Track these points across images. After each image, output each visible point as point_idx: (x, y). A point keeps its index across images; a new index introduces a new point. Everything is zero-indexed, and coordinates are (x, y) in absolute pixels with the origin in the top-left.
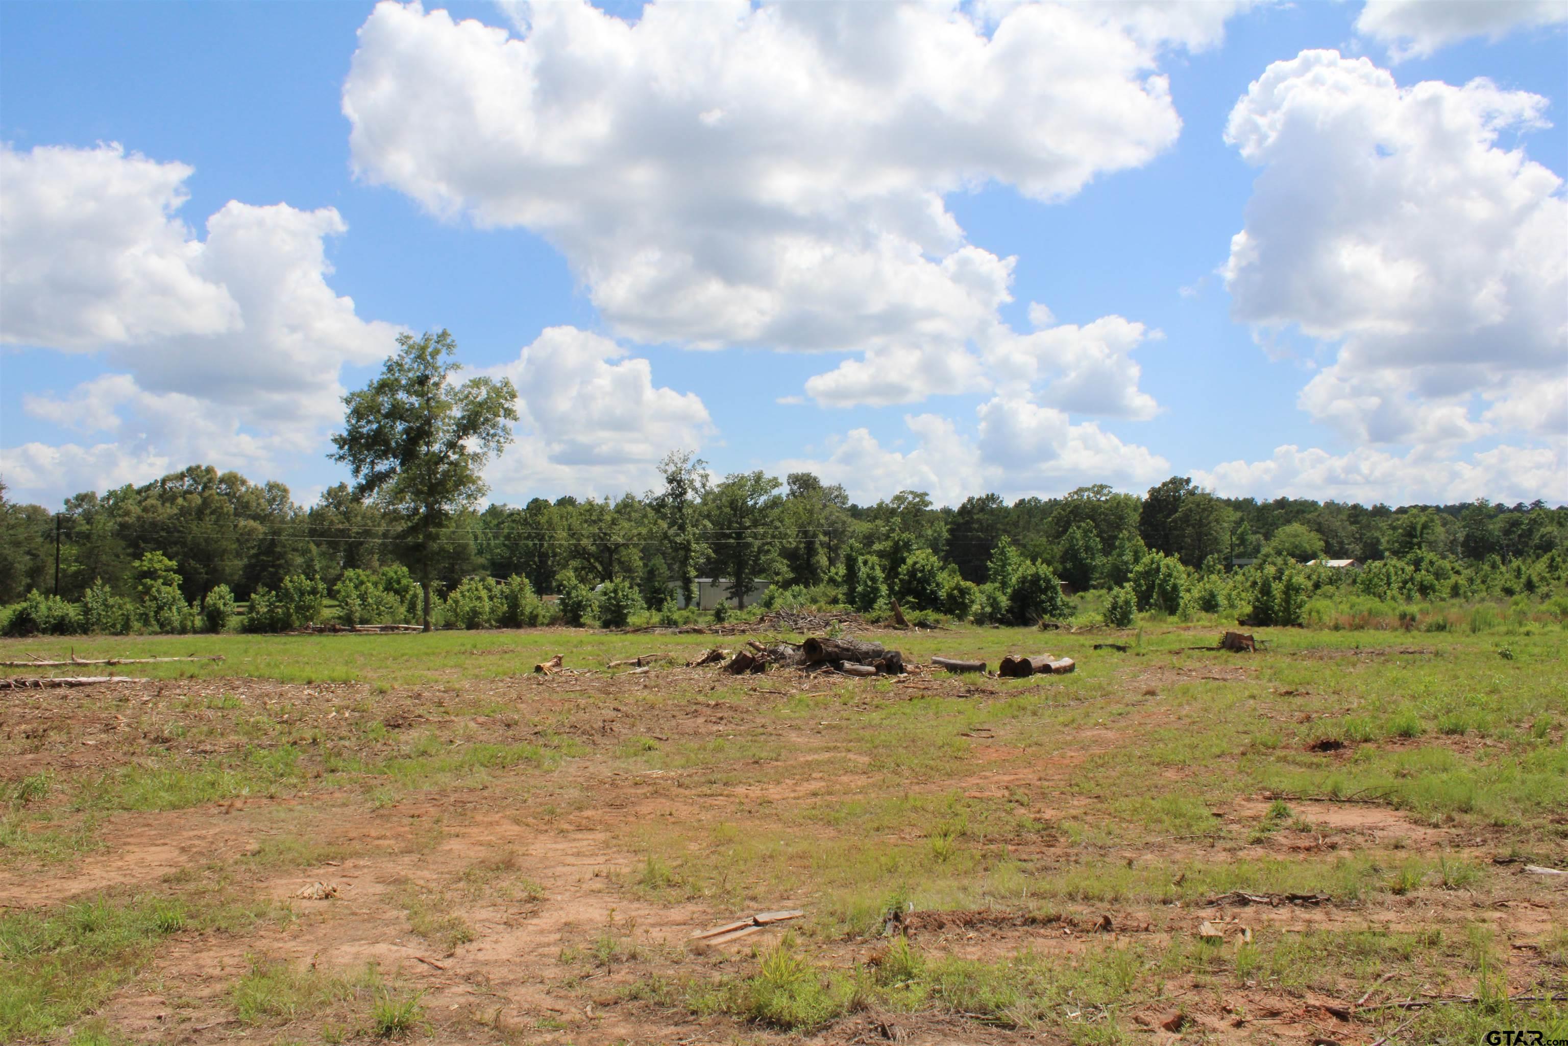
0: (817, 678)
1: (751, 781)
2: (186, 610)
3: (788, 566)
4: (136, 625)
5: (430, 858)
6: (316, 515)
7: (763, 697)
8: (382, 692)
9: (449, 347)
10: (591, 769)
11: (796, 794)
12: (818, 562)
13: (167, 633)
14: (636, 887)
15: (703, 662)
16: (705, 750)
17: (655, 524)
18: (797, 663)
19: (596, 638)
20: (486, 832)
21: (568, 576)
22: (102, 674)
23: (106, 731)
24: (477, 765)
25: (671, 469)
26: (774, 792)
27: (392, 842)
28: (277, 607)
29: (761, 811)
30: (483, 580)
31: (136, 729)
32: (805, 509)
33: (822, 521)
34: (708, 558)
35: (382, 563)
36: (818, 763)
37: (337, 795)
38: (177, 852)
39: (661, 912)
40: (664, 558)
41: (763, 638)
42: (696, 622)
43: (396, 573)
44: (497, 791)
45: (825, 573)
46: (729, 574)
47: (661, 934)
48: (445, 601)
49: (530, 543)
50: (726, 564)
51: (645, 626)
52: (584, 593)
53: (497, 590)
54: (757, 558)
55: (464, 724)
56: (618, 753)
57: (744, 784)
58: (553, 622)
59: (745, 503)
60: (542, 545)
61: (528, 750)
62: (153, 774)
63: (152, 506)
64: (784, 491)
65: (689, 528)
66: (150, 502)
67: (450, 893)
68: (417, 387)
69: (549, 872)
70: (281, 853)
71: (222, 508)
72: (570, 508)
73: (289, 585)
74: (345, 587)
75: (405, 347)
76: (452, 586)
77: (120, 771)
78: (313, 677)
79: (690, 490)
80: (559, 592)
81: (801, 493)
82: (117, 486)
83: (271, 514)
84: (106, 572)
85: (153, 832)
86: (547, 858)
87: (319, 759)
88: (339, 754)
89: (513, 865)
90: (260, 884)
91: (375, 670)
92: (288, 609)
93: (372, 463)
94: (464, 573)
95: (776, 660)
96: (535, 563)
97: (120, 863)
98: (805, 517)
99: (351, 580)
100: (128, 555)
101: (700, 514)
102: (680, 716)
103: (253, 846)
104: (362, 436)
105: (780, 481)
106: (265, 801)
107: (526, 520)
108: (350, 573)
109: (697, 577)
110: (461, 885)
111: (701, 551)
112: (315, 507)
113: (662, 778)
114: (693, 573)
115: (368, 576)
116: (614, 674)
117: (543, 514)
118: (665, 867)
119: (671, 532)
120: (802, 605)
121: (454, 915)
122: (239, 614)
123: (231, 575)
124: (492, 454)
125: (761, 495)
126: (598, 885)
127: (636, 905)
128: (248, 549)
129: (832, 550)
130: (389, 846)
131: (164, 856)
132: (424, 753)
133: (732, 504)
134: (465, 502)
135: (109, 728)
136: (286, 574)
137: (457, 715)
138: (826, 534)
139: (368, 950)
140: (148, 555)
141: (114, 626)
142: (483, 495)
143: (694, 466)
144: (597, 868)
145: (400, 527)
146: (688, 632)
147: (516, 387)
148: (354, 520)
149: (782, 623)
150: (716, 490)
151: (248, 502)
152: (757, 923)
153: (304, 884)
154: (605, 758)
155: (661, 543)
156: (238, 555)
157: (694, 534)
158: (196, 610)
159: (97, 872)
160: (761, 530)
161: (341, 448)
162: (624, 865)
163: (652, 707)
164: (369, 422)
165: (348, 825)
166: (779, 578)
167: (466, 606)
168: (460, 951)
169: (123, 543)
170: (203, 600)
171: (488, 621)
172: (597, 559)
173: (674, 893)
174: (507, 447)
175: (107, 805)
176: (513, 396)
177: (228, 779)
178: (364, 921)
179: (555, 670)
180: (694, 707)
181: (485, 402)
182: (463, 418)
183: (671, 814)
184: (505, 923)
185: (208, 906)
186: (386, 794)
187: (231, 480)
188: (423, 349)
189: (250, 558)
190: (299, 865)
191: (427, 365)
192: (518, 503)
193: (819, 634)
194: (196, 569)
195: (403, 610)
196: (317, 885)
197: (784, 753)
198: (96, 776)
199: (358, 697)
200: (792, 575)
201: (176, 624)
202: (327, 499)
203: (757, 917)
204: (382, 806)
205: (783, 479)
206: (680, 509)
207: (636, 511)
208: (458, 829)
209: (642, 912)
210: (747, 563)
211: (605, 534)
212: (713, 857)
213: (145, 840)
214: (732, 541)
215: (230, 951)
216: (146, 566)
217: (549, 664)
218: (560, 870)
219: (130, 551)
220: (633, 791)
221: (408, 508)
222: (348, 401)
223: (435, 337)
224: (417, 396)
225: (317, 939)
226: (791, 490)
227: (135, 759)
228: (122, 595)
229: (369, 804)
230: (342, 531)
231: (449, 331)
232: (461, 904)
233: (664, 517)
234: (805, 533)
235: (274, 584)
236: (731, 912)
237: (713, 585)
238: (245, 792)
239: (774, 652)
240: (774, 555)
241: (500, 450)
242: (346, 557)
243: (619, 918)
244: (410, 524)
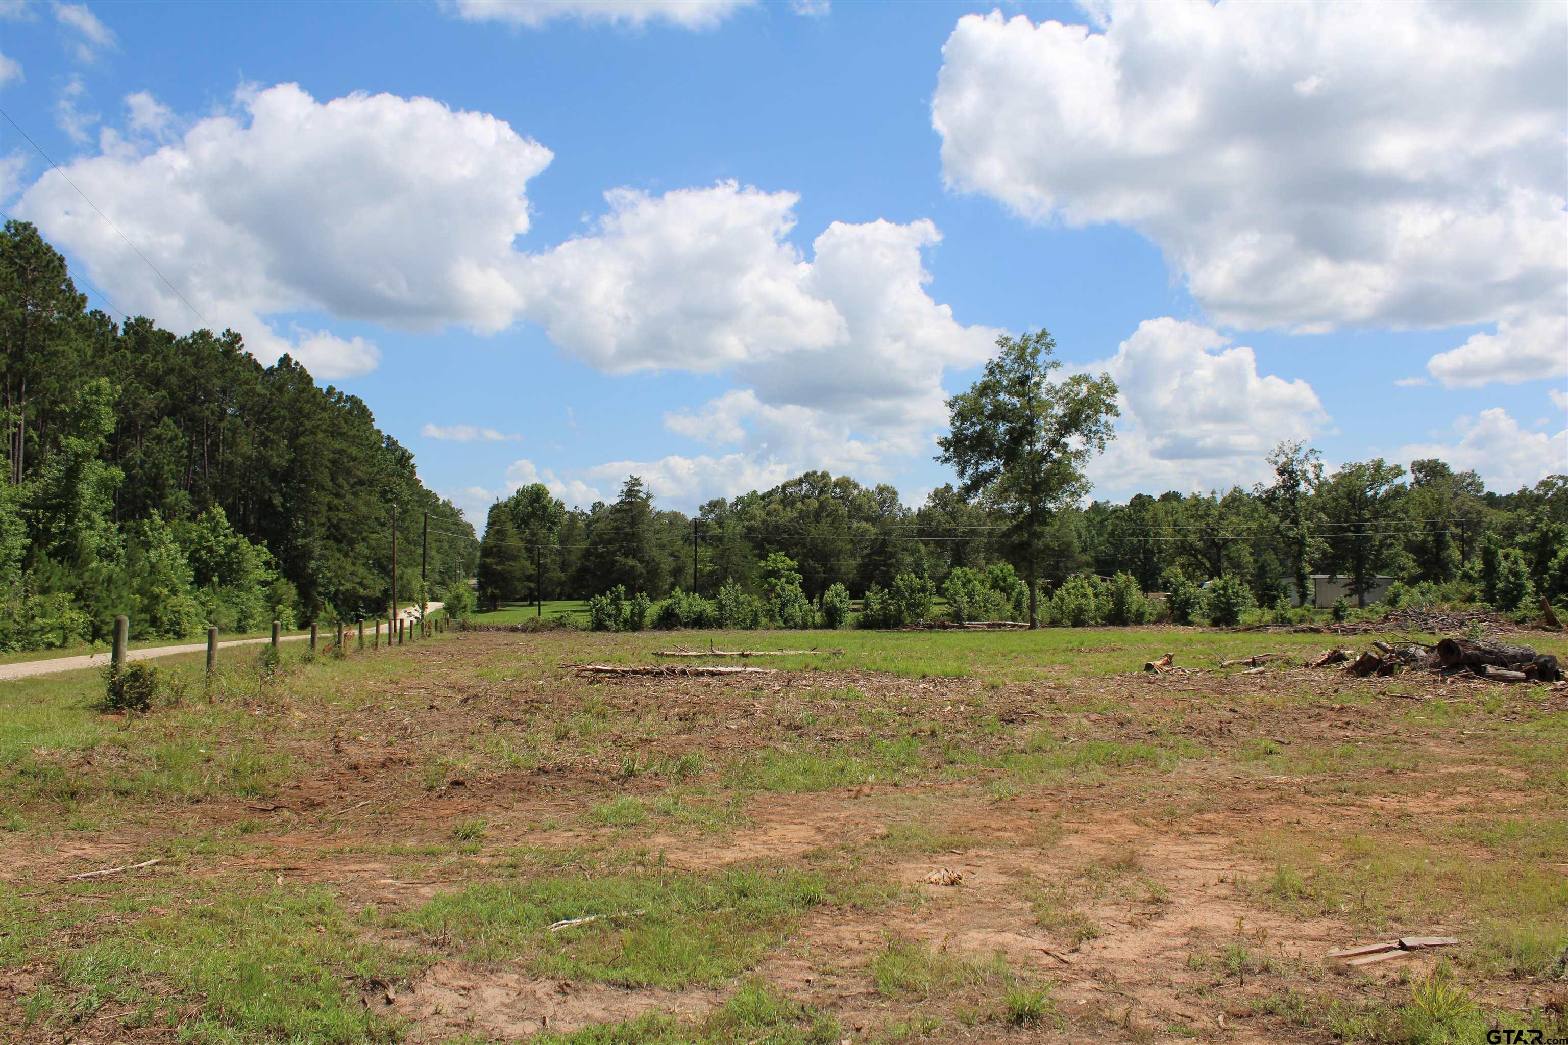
0: (1454, 683)
1: (1386, 791)
2: (807, 607)
3: (1414, 561)
4: (764, 620)
5: (1050, 853)
6: (922, 515)
7: (1394, 701)
8: (994, 687)
9: (1049, 346)
10: (1210, 771)
11: (1439, 809)
12: (1450, 556)
13: (791, 628)
14: (1265, 897)
15: (1324, 662)
16: (1331, 755)
17: (1266, 517)
18: (1431, 666)
19: (1206, 636)
20: (1105, 830)
21: (1174, 573)
22: (737, 666)
23: (746, 717)
24: (1093, 763)
25: (1282, 459)
26: (1412, 805)
27: (1012, 834)
28: (891, 604)
29: (1400, 824)
30: (1087, 577)
31: (771, 716)
32: (1433, 499)
33: (1453, 512)
34: (1324, 553)
35: (988, 561)
36: (1464, 776)
37: (957, 786)
38: (813, 832)
39: (1293, 925)
40: (1276, 554)
41: (1390, 638)
42: (1312, 621)
43: (1002, 571)
44: (1114, 789)
45: (1458, 568)
46: (1348, 570)
47: (1294, 948)
48: (1051, 599)
49: (1135, 540)
50: (1344, 559)
51: (1257, 624)
52: (1192, 590)
53: (1102, 587)
54: (1379, 552)
55: (1076, 721)
56: (1238, 756)
57: (1378, 794)
58: (1160, 620)
59: (1363, 493)
60: (1147, 542)
61: (1143, 750)
62: (790, 759)
63: (775, 510)
64: (1408, 479)
65: (1303, 521)
66: (773, 506)
67: (1072, 889)
68: (1018, 387)
69: (1172, 874)
70: (907, 839)
71: (837, 510)
72: (1175, 503)
73: (901, 583)
74: (953, 585)
75: (1005, 349)
76: (1058, 584)
77: (760, 754)
78: (927, 671)
79: (1302, 482)
80: (1166, 589)
81: (1428, 481)
82: (743, 493)
83: (882, 515)
84: (736, 572)
85: (791, 812)
86: (1169, 860)
87: (938, 750)
88: (956, 747)
89: (1135, 865)
90: (890, 867)
91: (985, 666)
92: (900, 606)
93: (977, 463)
94: (1069, 570)
95: (1406, 663)
96: (1140, 560)
97: (765, 838)
98: (1432, 507)
99: (958, 578)
100: (755, 556)
101: (1314, 507)
102: (1303, 719)
103: (883, 831)
104: (967, 438)
105: (1403, 469)
106: (890, 788)
107: (1130, 516)
108: (957, 571)
109: (1311, 573)
110: (1083, 881)
111: (1316, 546)
112: (923, 508)
113: (1286, 784)
114: (1308, 569)
115: (975, 574)
116: (1227, 673)
117: (1147, 510)
118: (1296, 877)
119: (1283, 526)
120: (1432, 603)
121: (1078, 911)
122: (855, 610)
123: (847, 574)
124: (1095, 451)
125: (1381, 485)
126: (1223, 891)
127: (1265, 915)
128: (861, 549)
129: (1466, 544)
130: (1010, 838)
131: (802, 834)
132: (1039, 749)
133: (1350, 496)
134: (1069, 499)
135: (747, 714)
136: (897, 572)
137: (1069, 712)
138: (1457, 525)
139: (995, 938)
140: (772, 556)
141: (744, 621)
142: (1087, 492)
143: (1306, 456)
144: (1222, 873)
145: (1004, 526)
146: (1304, 631)
147: (1116, 382)
148: (960, 520)
149: (1409, 622)
150: (1331, 481)
151: (860, 505)
152: (1403, 947)
153: (931, 869)
154: (1224, 760)
155: (1273, 539)
156: (852, 555)
157: (1308, 528)
158: (816, 607)
159: (747, 844)
160: (1382, 522)
161: (947, 450)
162: (1250, 872)
163: (1271, 709)
164: (973, 424)
165: (970, 816)
166: (1404, 574)
167: (1072, 603)
168: (1085, 946)
169: (751, 545)
170: (821, 598)
171: (1094, 618)
172: (1204, 555)
173: (1307, 905)
174: (1108, 443)
175: (751, 785)
176: (1114, 391)
177: (856, 765)
178: (989, 909)
179: (1166, 668)
180: (1317, 711)
181: (1086, 398)
182: (1065, 415)
183: (1298, 822)
184: (1129, 923)
185: (844, 883)
186: (1004, 787)
187: (845, 484)
188: (1023, 349)
189: (863, 557)
190: (924, 851)
191: (1028, 365)
192: (1122, 500)
193: (1454, 635)
194: (815, 568)
195: (1009, 607)
196: (943, 872)
197: (1422, 764)
198: (739, 758)
199: (971, 691)
200: (1419, 571)
201: (799, 620)
202: (934, 500)
203: (1403, 940)
204: (1001, 799)
205: (1406, 467)
206: (1292, 502)
207: (1244, 505)
208: (1076, 825)
209: (1273, 923)
210: (1367, 558)
211: (1213, 529)
212: (1348, 871)
213: (784, 818)
214: (1350, 534)
215: (866, 927)
216: (770, 566)
217: (1159, 663)
218: (1182, 873)
219: (757, 552)
220: (1256, 796)
221: (1012, 508)
222: (951, 405)
223: (1034, 337)
224: (1019, 396)
225: (945, 923)
226: (1416, 478)
227: (772, 744)
228: (750, 593)
229: (988, 797)
230: (950, 530)
231: (1048, 331)
232: (1084, 900)
233: (1275, 510)
234: (1434, 525)
235: (886, 582)
236: (1372, 932)
237: (1330, 581)
238: (871, 779)
239: (1403, 653)
240: (1398, 548)
241: (1101, 447)
242: (953, 556)
243: (1248, 927)
244: (1014, 523)
